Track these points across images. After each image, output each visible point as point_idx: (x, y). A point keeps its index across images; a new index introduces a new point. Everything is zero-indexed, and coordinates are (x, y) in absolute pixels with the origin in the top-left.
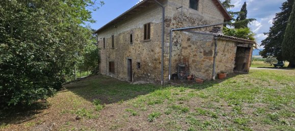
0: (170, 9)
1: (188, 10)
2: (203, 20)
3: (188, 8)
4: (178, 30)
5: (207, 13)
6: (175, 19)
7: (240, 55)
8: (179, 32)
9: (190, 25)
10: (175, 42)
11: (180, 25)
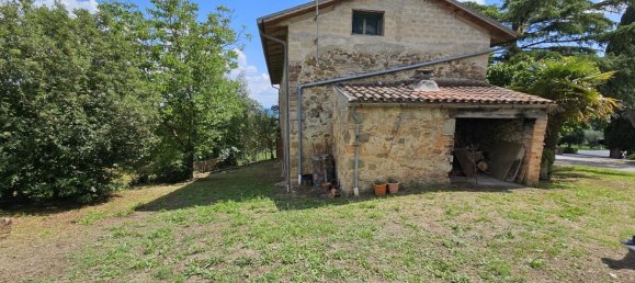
0: (296, 46)
1: (348, 40)
2: (404, 54)
3: (348, 34)
4: (322, 85)
5: (416, 36)
6: (311, 62)
7: (514, 138)
8: (324, 88)
9: (360, 70)
10: (313, 110)
11: (330, 75)
